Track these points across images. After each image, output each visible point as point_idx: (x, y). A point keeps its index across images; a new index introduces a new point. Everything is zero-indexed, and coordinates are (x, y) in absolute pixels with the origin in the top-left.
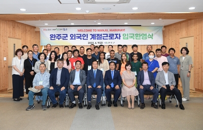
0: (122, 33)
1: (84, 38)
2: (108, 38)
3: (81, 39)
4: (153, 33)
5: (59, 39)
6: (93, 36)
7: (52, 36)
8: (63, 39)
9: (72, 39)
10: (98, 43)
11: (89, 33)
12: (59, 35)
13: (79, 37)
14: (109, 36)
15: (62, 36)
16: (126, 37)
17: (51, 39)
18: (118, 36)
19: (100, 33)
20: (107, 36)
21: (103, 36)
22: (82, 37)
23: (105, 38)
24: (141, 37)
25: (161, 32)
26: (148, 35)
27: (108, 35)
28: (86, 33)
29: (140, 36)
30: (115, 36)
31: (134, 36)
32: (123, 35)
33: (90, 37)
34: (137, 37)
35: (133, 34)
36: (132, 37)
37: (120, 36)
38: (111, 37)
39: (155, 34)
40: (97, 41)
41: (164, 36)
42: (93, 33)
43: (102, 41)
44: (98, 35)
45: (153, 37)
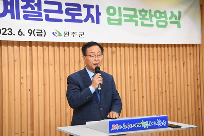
2: (64, 16)
4: (183, 8)
10: (31, 32)
16: (117, 17)
18: (93, 12)
20: (59, 11)
21: (44, 6)
23: (52, 16)
24: (154, 20)
25: (199, 9)
26: (169, 15)
27: (64, 8)
29: (151, 16)
30: (84, 11)
31: (135, 16)
32: (108, 9)
34: (143, 18)
35: (134, 10)
36: (130, 19)
37: (98, 14)
38: (74, 15)
39: (186, 12)
40: (24, 24)
43: (43, 25)
45: (182, 22)
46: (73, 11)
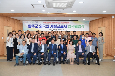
0: (67, 24)
1: (47, 27)
2: (60, 27)
3: (45, 27)
4: (84, 24)
5: (33, 27)
6: (52, 26)
7: (29, 26)
8: (35, 27)
9: (40, 27)
10: (55, 29)
11: (50, 24)
12: (33, 25)
13: (44, 26)
14: (61, 26)
15: (35, 25)
16: (70, 26)
17: (29, 27)
18: (65, 26)
19: (56, 24)
20: (60, 26)
21: (57, 26)
22: (46, 27)
23: (58, 27)
24: (78, 27)
25: (89, 24)
26: (81, 26)
28: (48, 24)
29: (77, 26)
30: (64, 26)
33: (50, 26)
34: (76, 26)
35: (74, 25)
36: (73, 27)
37: (66, 26)
39: (85, 25)
40: (54, 28)
41: (90, 27)
42: (52, 24)
43: (57, 28)
44: (55, 25)
45: (84, 27)
46: (62, 26)
